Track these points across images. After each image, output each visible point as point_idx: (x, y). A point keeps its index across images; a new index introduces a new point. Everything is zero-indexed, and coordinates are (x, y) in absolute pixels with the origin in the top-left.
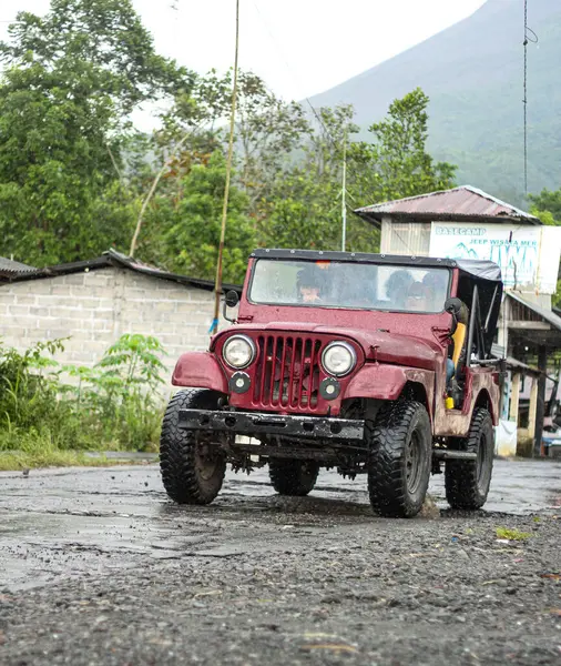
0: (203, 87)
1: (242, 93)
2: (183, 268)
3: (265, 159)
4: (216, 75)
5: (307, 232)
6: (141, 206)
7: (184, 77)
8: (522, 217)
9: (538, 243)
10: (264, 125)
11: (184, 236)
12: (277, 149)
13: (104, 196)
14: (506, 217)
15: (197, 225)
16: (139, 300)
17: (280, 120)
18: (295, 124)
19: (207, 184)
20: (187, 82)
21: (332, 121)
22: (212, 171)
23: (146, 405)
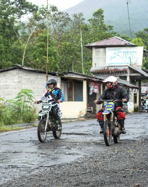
0: (40, 10)
1: (51, 11)
2: (38, 63)
3: (59, 29)
4: (44, 7)
5: (72, 51)
6: (25, 46)
7: (35, 7)
8: (131, 45)
9: (136, 52)
10: (58, 20)
11: (38, 54)
12: (62, 26)
13: (14, 44)
14: (127, 45)
15: (41, 51)
16: (26, 77)
17: (63, 18)
18: (67, 19)
19: (43, 39)
20: (36, 9)
21: (77, 17)
22: (44, 35)
23: (29, 108)
